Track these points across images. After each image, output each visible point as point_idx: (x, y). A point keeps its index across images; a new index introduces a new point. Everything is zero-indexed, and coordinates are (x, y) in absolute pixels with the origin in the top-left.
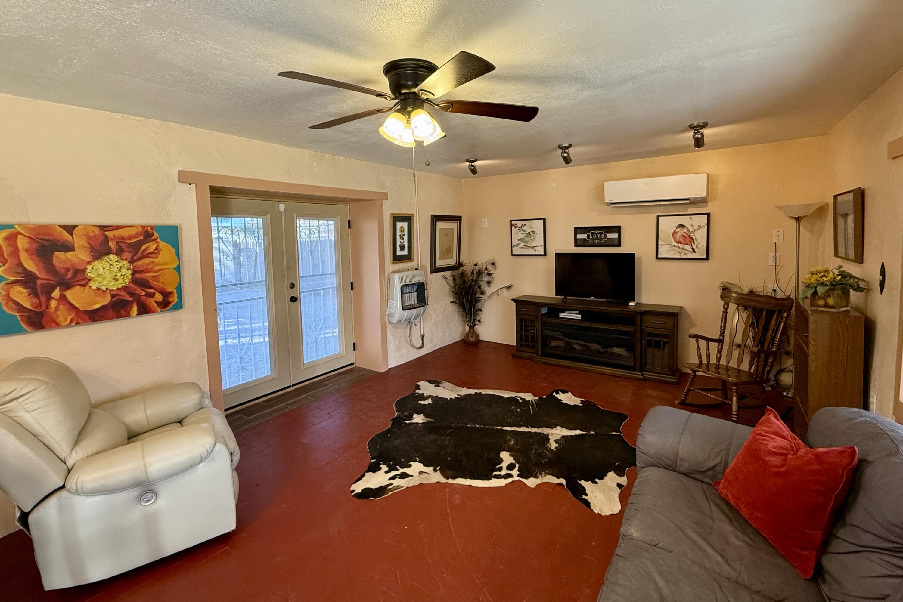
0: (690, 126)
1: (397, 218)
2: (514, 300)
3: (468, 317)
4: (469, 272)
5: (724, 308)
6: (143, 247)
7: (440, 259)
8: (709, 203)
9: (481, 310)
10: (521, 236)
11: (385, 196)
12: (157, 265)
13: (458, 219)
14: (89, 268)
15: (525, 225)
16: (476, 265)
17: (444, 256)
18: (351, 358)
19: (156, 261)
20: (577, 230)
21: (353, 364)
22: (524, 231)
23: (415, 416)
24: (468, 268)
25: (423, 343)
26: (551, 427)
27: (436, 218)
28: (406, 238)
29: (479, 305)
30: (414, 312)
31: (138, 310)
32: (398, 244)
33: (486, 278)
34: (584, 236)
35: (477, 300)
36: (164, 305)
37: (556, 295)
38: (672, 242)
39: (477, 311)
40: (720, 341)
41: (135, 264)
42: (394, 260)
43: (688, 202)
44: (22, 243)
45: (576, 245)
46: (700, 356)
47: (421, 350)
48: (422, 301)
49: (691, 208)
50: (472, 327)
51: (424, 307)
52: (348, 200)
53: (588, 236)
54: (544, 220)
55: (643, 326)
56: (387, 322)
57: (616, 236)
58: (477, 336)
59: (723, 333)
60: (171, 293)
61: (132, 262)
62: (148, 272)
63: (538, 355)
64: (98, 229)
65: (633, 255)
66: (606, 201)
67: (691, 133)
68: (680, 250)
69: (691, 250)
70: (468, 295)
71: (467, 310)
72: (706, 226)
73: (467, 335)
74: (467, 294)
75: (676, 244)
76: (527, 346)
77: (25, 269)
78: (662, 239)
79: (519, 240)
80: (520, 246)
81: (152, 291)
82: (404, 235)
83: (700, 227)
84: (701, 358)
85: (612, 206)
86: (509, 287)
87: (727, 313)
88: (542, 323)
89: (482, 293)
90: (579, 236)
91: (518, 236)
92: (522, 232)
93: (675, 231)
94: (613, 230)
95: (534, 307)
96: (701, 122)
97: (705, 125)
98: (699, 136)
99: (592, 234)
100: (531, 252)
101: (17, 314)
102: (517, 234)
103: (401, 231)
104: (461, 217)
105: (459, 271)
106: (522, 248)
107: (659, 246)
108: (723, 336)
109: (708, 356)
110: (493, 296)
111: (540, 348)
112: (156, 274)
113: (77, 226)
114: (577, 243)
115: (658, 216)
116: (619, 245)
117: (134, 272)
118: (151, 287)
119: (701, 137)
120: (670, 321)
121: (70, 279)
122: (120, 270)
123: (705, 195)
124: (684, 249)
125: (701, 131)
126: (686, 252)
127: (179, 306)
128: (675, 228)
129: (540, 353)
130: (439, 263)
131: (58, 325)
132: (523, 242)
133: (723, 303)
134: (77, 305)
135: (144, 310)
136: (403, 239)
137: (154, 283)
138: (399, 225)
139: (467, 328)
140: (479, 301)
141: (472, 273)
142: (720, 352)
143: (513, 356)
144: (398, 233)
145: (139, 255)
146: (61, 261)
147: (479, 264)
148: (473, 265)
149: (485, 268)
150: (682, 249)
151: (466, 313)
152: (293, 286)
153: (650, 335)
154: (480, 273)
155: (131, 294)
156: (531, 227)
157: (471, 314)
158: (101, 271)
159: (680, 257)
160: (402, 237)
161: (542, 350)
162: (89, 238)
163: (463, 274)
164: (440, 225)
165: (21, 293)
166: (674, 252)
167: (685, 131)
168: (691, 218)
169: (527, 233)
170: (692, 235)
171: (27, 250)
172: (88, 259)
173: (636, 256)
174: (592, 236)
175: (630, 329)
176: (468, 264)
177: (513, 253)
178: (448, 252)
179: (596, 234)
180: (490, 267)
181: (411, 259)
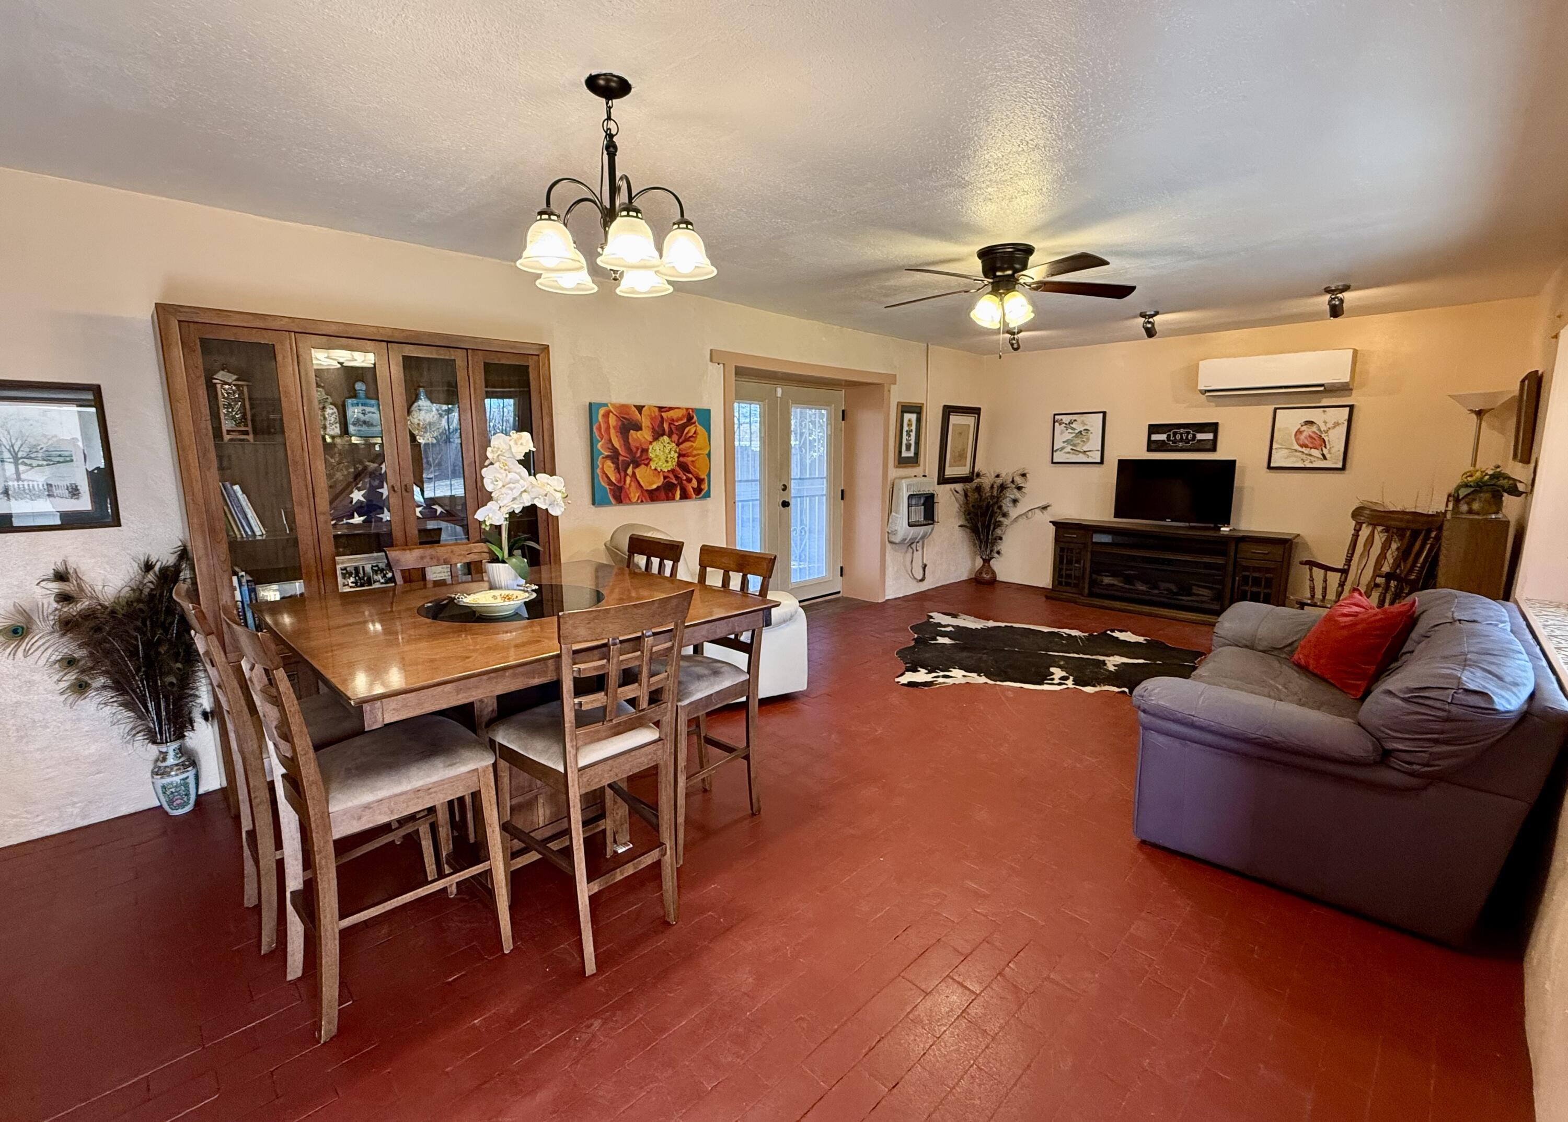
0: (1325, 289)
1: (905, 409)
2: (1054, 523)
3: (983, 548)
4: (987, 487)
5: (1355, 530)
6: (686, 431)
7: (950, 466)
8: (1354, 392)
9: (1001, 539)
10: (1068, 436)
11: (893, 379)
12: (695, 449)
13: (976, 411)
14: (651, 447)
15: (1075, 420)
16: (998, 476)
17: (955, 462)
18: (837, 585)
19: (694, 445)
20: (1154, 429)
21: (839, 592)
22: (1073, 429)
23: (938, 638)
24: (986, 482)
25: (924, 574)
26: (1108, 656)
27: (948, 411)
28: (913, 434)
29: (998, 532)
30: (921, 530)
31: (681, 495)
32: (904, 441)
33: (1012, 494)
34: (1163, 437)
35: (999, 524)
36: (698, 491)
37: (1115, 517)
38: (1292, 444)
39: (996, 539)
40: (1344, 572)
41: (681, 446)
42: (899, 463)
43: (1322, 389)
44: (612, 421)
45: (1149, 450)
46: (1313, 589)
47: (921, 583)
48: (930, 517)
49: (1326, 397)
50: (987, 561)
51: (932, 526)
52: (843, 383)
53: (1169, 437)
54: (1104, 413)
55: (1238, 556)
56: (887, 542)
57: (1210, 436)
58: (993, 573)
59: (1349, 561)
60: (703, 480)
61: (678, 445)
62: (688, 456)
63: (1083, 595)
64: (657, 409)
65: (1233, 462)
66: (1200, 388)
67: (1327, 297)
68: (1304, 457)
69: (1321, 457)
70: (986, 517)
71: (982, 537)
72: (1346, 423)
73: (980, 571)
74: (984, 514)
75: (1300, 449)
76: (1068, 584)
77: (613, 445)
78: (1279, 441)
79: (1064, 442)
80: (1066, 450)
81: (690, 476)
82: (911, 431)
83: (1337, 424)
84: (1314, 590)
85: (1208, 394)
86: (1045, 508)
87: (1358, 536)
88: (1092, 552)
89: (1005, 515)
90: (1155, 437)
91: (1063, 436)
92: (1070, 431)
93: (1299, 429)
94: (1206, 429)
95: (1082, 532)
96: (1340, 284)
97: (1346, 288)
98: (1337, 303)
99: (1175, 434)
100: (1082, 458)
101: (607, 487)
102: (1062, 433)
103: (908, 425)
104: (979, 409)
105: (974, 485)
106: (1069, 453)
107: (1274, 451)
108: (1349, 566)
109: (1325, 589)
110: (1020, 519)
111: (1086, 586)
112: (694, 459)
113: (644, 406)
114: (1153, 446)
115: (1276, 409)
116: (1214, 449)
117: (680, 455)
118: (690, 472)
119: (1339, 304)
120: (1278, 550)
121: (639, 457)
122: (670, 453)
123: (1347, 380)
124: (1310, 455)
125: (1340, 296)
126: (1313, 459)
127: (708, 495)
128: (1300, 426)
129: (1086, 591)
130: (950, 472)
131: (630, 502)
132: (1071, 445)
133: (1354, 523)
134: (642, 484)
135: (685, 496)
136: (910, 436)
137: (691, 468)
138: (907, 416)
139: (979, 563)
140: (999, 526)
141: (992, 487)
142: (1342, 585)
143: (1047, 597)
144: (906, 428)
145: (683, 438)
146: (634, 440)
147: (1003, 475)
148: (993, 476)
149: (1011, 480)
150: (1306, 454)
151: (981, 542)
152: (785, 488)
153: (1246, 568)
154: (1003, 487)
155: (677, 477)
156: (1083, 423)
157: (987, 542)
158: (658, 452)
159: (1303, 466)
160: (909, 435)
161: (1090, 589)
162: (652, 419)
163: (979, 489)
164: (954, 419)
165: (610, 467)
166: (1295, 459)
167: (1319, 294)
168: (1324, 411)
169: (1077, 431)
170: (1323, 436)
171: (614, 427)
172: (650, 438)
173: (1237, 464)
174: (1174, 436)
175: (1220, 561)
176: (988, 475)
177: (1054, 461)
178: (962, 456)
179: (1181, 434)
180: (1019, 480)
181: (917, 463)
